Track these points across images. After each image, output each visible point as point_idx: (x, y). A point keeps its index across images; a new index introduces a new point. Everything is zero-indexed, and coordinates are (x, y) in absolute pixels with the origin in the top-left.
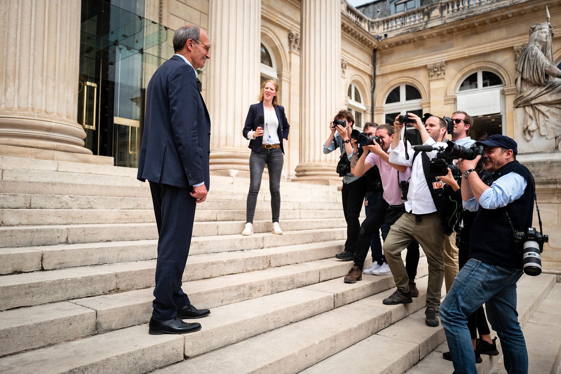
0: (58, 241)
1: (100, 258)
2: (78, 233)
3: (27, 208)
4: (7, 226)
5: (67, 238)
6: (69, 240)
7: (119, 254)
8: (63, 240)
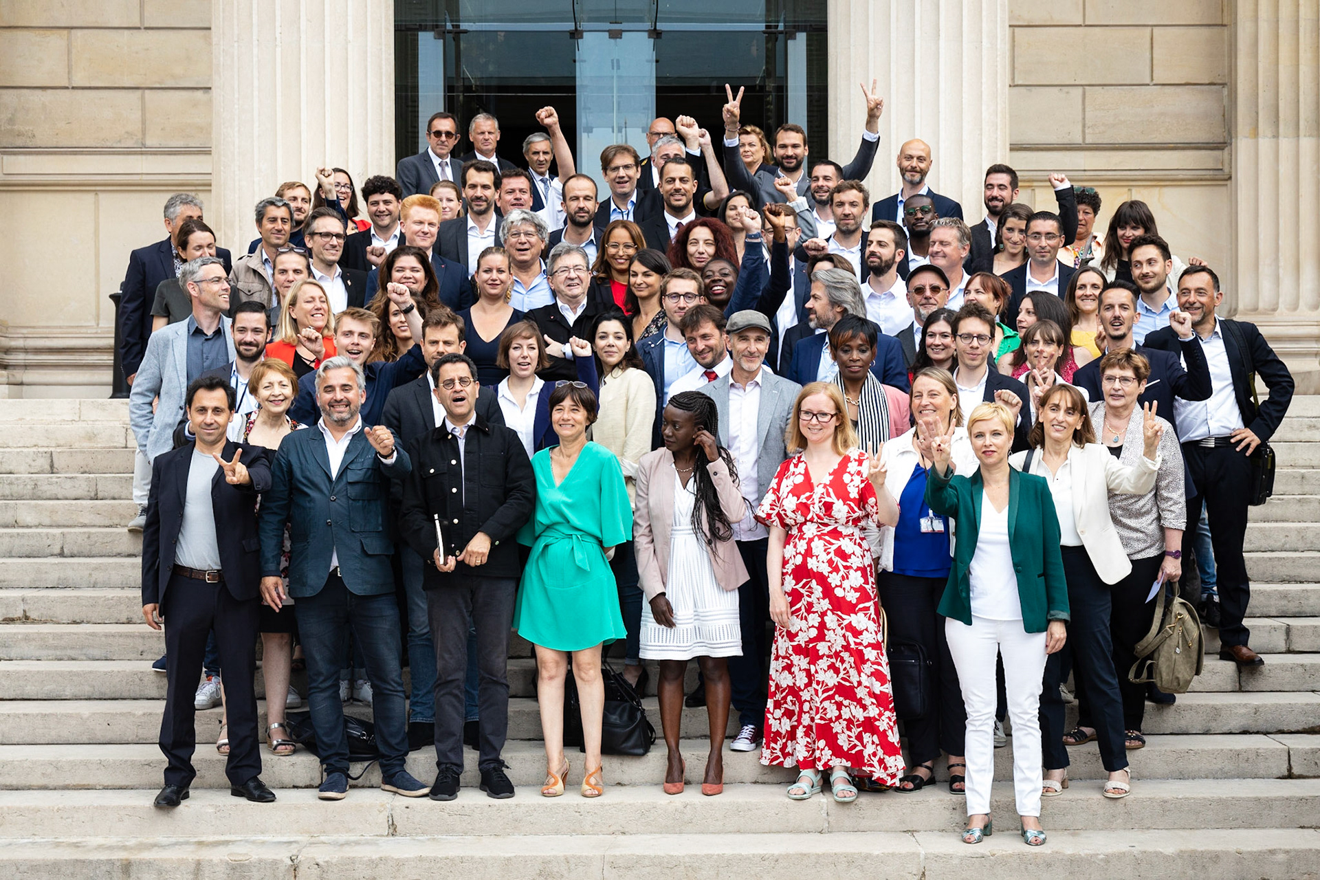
0: (48, 551)
1: (59, 579)
2: (80, 541)
3: (91, 499)
4: (23, 527)
5: (62, 548)
6: (65, 550)
7: (90, 575)
8: (57, 550)
